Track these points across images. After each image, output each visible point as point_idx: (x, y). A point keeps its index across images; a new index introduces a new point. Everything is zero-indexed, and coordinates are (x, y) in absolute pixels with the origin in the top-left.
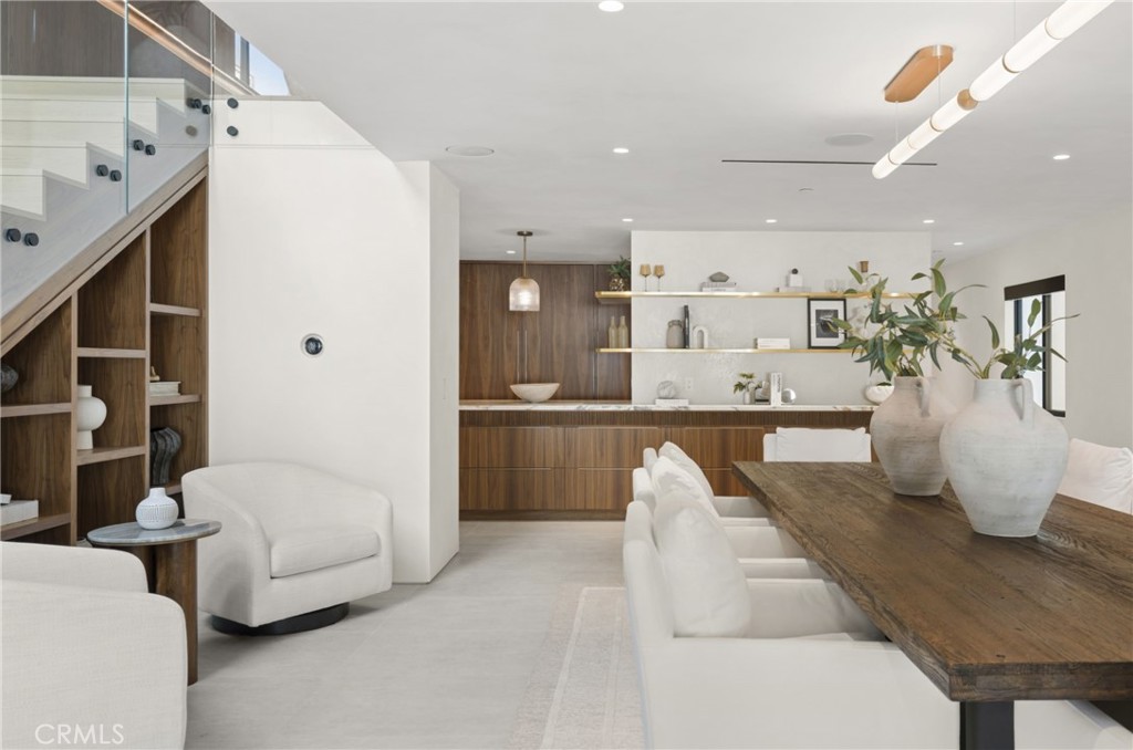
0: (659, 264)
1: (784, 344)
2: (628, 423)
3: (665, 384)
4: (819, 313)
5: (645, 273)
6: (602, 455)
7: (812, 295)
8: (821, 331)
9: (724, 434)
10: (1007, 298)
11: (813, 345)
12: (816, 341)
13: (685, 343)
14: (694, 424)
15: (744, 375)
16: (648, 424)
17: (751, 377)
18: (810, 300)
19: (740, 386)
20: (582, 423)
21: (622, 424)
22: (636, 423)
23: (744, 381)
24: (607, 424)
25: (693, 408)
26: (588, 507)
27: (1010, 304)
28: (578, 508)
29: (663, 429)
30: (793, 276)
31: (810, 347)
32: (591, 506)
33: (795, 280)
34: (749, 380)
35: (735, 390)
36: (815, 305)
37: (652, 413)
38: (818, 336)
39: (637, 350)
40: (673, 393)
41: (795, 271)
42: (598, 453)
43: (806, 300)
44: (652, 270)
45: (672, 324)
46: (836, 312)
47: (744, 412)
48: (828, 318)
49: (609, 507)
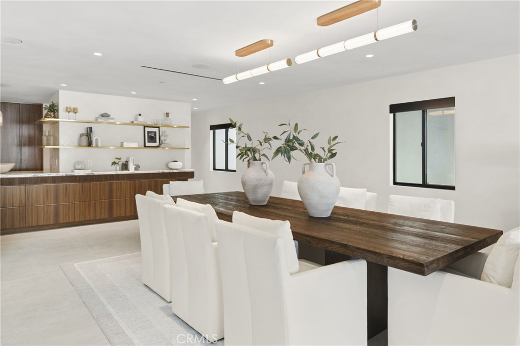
0: (75, 107)
1: (135, 145)
2: (62, 182)
3: (79, 163)
4: (149, 132)
5: (68, 110)
6: (48, 197)
7: (146, 125)
8: (149, 140)
9: (111, 185)
10: (211, 129)
11: (146, 145)
12: (148, 144)
13: (90, 144)
14: (97, 181)
15: (117, 158)
16: (73, 182)
17: (120, 159)
18: (145, 127)
19: (114, 163)
20: (36, 183)
21: (59, 182)
22: (66, 182)
23: (117, 161)
24: (50, 183)
25: (96, 173)
26: (39, 224)
27: (212, 131)
28: (33, 225)
29: (81, 184)
30: (139, 117)
31: (145, 146)
32: (41, 223)
33: (140, 119)
34: (119, 160)
35: (112, 165)
36: (147, 129)
37: (75, 177)
38: (148, 142)
39: (62, 147)
40: (83, 167)
41: (140, 115)
42: (45, 197)
43: (143, 127)
44: (72, 110)
45: (81, 135)
46: (155, 132)
47: (120, 175)
48: (152, 135)
49: (52, 222)
